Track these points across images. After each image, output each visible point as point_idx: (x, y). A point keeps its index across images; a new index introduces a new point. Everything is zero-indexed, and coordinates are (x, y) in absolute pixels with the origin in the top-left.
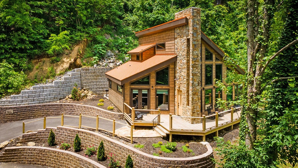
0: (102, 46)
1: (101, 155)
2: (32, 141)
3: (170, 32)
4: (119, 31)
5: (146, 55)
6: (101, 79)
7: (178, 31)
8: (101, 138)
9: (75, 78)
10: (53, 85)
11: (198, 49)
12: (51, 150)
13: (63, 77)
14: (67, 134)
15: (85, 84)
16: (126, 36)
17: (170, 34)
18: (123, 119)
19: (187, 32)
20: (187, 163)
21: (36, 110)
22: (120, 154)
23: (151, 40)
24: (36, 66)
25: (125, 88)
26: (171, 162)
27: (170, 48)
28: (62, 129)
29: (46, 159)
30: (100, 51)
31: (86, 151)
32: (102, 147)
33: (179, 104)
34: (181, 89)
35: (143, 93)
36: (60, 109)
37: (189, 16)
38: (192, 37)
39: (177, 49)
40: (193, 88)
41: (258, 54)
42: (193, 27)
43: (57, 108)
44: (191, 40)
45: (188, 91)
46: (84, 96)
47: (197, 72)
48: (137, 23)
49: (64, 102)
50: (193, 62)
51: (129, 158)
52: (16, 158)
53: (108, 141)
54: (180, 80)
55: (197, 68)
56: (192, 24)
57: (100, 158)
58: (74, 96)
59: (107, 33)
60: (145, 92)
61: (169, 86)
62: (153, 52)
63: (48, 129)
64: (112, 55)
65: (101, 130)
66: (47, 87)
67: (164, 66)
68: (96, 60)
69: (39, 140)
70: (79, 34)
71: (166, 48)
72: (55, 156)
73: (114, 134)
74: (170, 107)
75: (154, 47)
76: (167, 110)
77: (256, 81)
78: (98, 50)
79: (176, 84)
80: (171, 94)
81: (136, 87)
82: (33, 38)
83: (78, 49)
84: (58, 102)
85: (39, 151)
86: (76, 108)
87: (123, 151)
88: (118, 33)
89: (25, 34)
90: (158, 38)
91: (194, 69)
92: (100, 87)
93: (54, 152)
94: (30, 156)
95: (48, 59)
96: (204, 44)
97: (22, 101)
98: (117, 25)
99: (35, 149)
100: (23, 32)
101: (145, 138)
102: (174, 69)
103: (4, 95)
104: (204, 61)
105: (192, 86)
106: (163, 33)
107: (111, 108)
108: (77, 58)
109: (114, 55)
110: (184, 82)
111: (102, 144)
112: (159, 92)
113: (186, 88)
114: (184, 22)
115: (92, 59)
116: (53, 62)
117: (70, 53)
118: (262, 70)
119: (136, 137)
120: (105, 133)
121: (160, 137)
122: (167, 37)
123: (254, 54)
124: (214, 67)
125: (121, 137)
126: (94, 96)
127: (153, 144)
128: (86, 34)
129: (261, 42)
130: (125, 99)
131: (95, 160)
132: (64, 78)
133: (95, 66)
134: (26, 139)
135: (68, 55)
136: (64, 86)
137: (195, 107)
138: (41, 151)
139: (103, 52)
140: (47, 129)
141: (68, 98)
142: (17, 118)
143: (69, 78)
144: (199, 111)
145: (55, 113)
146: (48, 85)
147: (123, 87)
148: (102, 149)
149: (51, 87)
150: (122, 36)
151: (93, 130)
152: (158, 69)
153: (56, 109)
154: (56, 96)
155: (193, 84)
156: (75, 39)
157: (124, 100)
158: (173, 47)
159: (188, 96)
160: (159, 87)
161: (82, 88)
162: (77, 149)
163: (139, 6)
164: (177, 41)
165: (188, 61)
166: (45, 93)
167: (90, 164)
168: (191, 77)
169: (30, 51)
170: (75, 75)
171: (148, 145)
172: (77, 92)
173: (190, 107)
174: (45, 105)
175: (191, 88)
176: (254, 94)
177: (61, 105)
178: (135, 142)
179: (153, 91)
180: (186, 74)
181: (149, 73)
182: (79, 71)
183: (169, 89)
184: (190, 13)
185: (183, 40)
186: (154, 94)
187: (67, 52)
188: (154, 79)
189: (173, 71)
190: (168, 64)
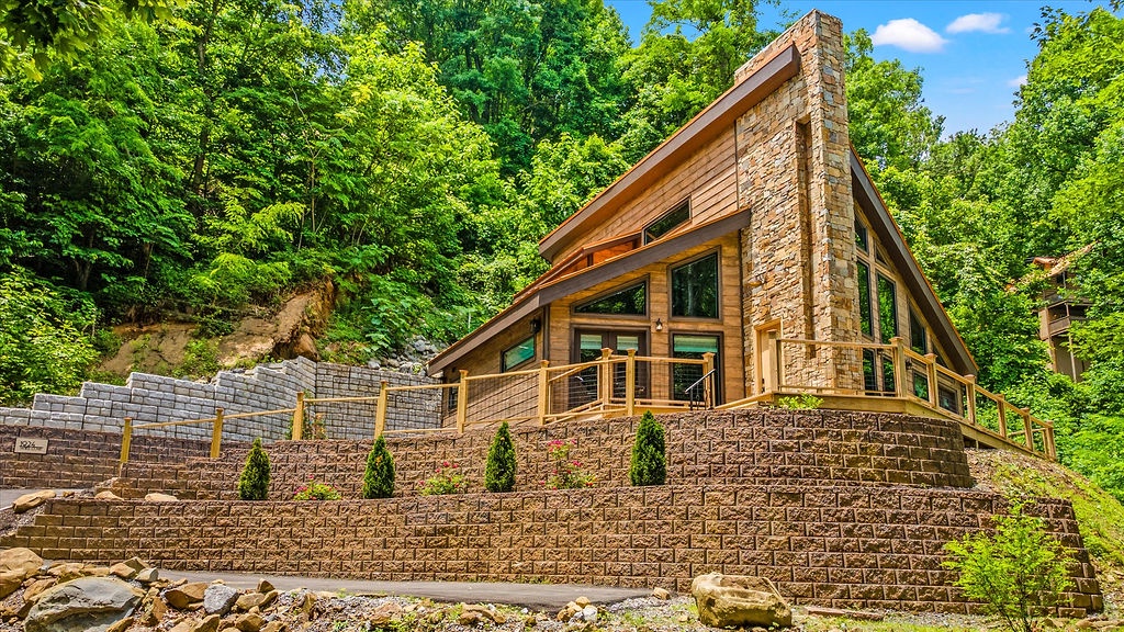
7: (753, 120)
10: (217, 387)
11: (840, 149)
17: (712, 154)
19: (797, 101)
24: (132, 345)
25: (552, 324)
27: (712, 202)
28: (299, 447)
34: (774, 318)
35: (619, 348)
37: (805, 43)
38: (818, 106)
39: (748, 185)
40: (834, 279)
42: (822, 71)
44: (817, 117)
45: (809, 304)
50: (827, 189)
52: (95, 545)
53: (527, 433)
54: (769, 285)
56: (816, 62)
60: (627, 344)
61: (722, 320)
63: (233, 452)
66: (190, 391)
67: (702, 250)
68: (380, 344)
71: (696, 212)
72: (280, 523)
75: (635, 241)
79: (752, 310)
80: (730, 353)
81: (593, 321)
82: (138, 230)
83: (305, 304)
87: (603, 436)
90: (654, 202)
93: (272, 507)
97: (83, 425)
99: (183, 508)
102: (737, 262)
108: (301, 332)
110: (790, 282)
112: (681, 345)
113: (802, 296)
114: (786, 61)
115: (357, 345)
116: (202, 333)
117: (274, 313)
122: (695, 176)
132: (261, 372)
133: (373, 364)
136: (257, 403)
142: (59, 475)
143: (279, 377)
146: (193, 383)
148: (506, 448)
149: (207, 394)
152: (679, 259)
155: (832, 265)
158: (730, 190)
159: (811, 320)
160: (681, 326)
162: (381, 490)
164: (748, 157)
165: (804, 200)
166: (182, 413)
168: (826, 240)
170: (299, 376)
173: (826, 352)
179: (662, 340)
180: (796, 250)
181: (644, 272)
182: (312, 370)
183: (722, 333)
184: (806, 31)
185: (774, 139)
186: (666, 349)
187: (258, 309)
188: (665, 295)
189: (735, 266)
190: (716, 243)
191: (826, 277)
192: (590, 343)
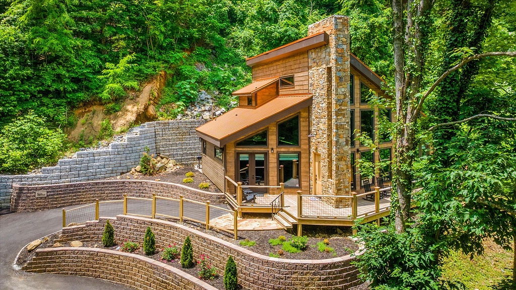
0: (190, 83)
1: (187, 258)
2: (77, 239)
3: (300, 58)
4: (221, 57)
5: (263, 97)
6: (189, 139)
7: (313, 55)
8: (187, 232)
9: (145, 138)
10: (110, 149)
11: (345, 84)
12: (108, 253)
13: (126, 137)
14: (132, 228)
15: (162, 149)
16: (233, 65)
17: (301, 60)
18: (223, 203)
19: (327, 57)
20: (323, 267)
21: (83, 192)
22: (217, 256)
23: (272, 72)
24: (82, 120)
25: (227, 151)
26: (296, 266)
27: (300, 83)
28: (124, 219)
29: (100, 268)
30: (187, 91)
31: (163, 254)
32: (188, 246)
33: (317, 177)
34: (319, 152)
35: (256, 159)
36: (122, 189)
37: (331, 31)
38: (334, 65)
39: (312, 85)
40: (338, 149)
41: (408, 90)
42: (337, 47)
43: (116, 187)
44: (334, 70)
45: (330, 155)
46: (161, 168)
47: (344, 122)
48: (252, 43)
49: (127, 178)
50: (336, 107)
51: (231, 260)
52: (54, 267)
53: (199, 237)
54: (318, 136)
55: (344, 115)
56: (334, 43)
57: (185, 263)
58: (145, 168)
59: (199, 61)
60: (259, 157)
61: (300, 147)
62: (275, 91)
63: (102, 219)
64: (208, 99)
65: (187, 221)
66: (100, 154)
67: (292, 115)
68: (181, 107)
69: (89, 237)
70: (153, 63)
71: (296, 84)
72: (115, 262)
73: (208, 226)
74: (302, 182)
75: (277, 83)
76: (297, 188)
77: (407, 130)
78: (184, 90)
79: (312, 143)
80: (303, 160)
81: (244, 149)
82: (77, 73)
83: (150, 89)
84: (118, 177)
85: (89, 254)
86: (148, 188)
87: (222, 251)
88: (219, 61)
89: (63, 66)
90: (283, 67)
91: (338, 117)
92: (188, 152)
93: (112, 255)
94: (75, 263)
95: (101, 108)
96: (358, 75)
97: (60, 177)
98: (217, 47)
99: (82, 252)
100: (60, 64)
101: (257, 231)
102: (308, 119)
103: (32, 167)
104: (358, 104)
105: (336, 147)
106: (290, 60)
107: (205, 186)
108: (149, 105)
109: (212, 99)
110: (324, 140)
111: (188, 241)
112: (283, 157)
113: (327, 150)
114: (322, 39)
115: (173, 105)
116: (108, 112)
117: (138, 97)
118: (415, 113)
119: (244, 230)
120: (194, 225)
121: (282, 229)
122: (296, 66)
123: (404, 90)
124: (376, 113)
125: (219, 231)
126: (178, 167)
127: (271, 240)
128: (163, 64)
129: (412, 71)
130: (228, 170)
131: (177, 267)
132: (128, 138)
133: (179, 117)
134: (68, 236)
135: (134, 100)
136: (128, 152)
137: (342, 181)
138: (92, 254)
139: (193, 94)
140: (100, 220)
141: (134, 171)
142: (52, 204)
143: (137, 138)
144: (348, 187)
145: (114, 196)
146: (101, 150)
147: (223, 149)
148: (188, 249)
149: (106, 153)
150: (226, 66)
151: (175, 221)
152: (281, 119)
153: (115, 190)
154: (116, 169)
155: (337, 142)
156: (145, 72)
157: (226, 171)
158: (306, 83)
159: (330, 162)
160: (283, 150)
161: (158, 155)
162: (149, 250)
164: (312, 71)
165: (330, 104)
166: (97, 164)
167: (169, 272)
168: (335, 130)
169: (71, 95)
170: (146, 132)
171: (263, 242)
172: (149, 161)
173: (333, 181)
174: (97, 184)
175: (334, 149)
176: (404, 149)
177: (124, 182)
178: (241, 238)
179: (274, 156)
180: (326, 127)
181: (266, 126)
182: (153, 126)
183: (300, 152)
184: (331, 24)
185: (321, 70)
186: (275, 160)
187: (131, 94)
188: (275, 136)
189: (306, 121)
190: (298, 111)
192: (244, 157)
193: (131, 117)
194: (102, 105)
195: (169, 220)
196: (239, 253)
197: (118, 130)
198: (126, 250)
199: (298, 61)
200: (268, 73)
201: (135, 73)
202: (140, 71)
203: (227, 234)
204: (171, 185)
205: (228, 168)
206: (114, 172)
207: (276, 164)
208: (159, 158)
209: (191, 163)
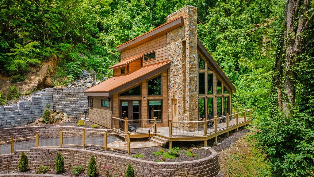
0: (77, 64)
1: (93, 171)
4: (94, 50)
5: (133, 67)
6: (77, 100)
7: (171, 35)
8: (90, 154)
9: (46, 99)
10: (18, 106)
11: (194, 51)
13: (31, 97)
14: (44, 156)
15: (58, 107)
16: (103, 56)
17: (160, 40)
18: (111, 135)
19: (183, 34)
22: (116, 167)
23: (137, 52)
25: (113, 100)
26: (177, 166)
27: (161, 55)
28: (37, 150)
30: (75, 69)
31: (72, 171)
32: (93, 162)
33: (174, 115)
34: (175, 98)
35: (133, 105)
36: (30, 133)
37: (185, 16)
38: (188, 39)
39: (170, 55)
40: (190, 93)
42: (190, 27)
43: (25, 132)
44: (188, 42)
45: (184, 98)
46: (58, 119)
47: (194, 76)
49: (33, 125)
50: (190, 66)
53: (100, 156)
54: (175, 88)
55: (194, 71)
56: (188, 24)
57: (91, 174)
58: (47, 119)
59: (81, 52)
60: (135, 103)
61: (162, 96)
62: (140, 64)
63: (17, 152)
64: (88, 75)
65: (88, 147)
66: (10, 109)
67: (157, 74)
68: (71, 79)
69: (6, 167)
70: (48, 49)
71: (156, 57)
73: (106, 148)
74: (164, 119)
75: (141, 59)
76: (160, 123)
77: (298, 39)
78: (73, 68)
79: (170, 93)
80: (164, 105)
83: (47, 67)
84: (26, 126)
86: (51, 131)
87: (120, 162)
88: (93, 53)
90: (146, 48)
91: (191, 73)
92: (77, 109)
95: (8, 78)
98: (92, 44)
101: (142, 148)
102: (167, 78)
106: (152, 42)
107: (95, 126)
108: (47, 77)
109: (91, 75)
110: (180, 89)
112: (151, 103)
113: (182, 95)
114: (179, 22)
115: (65, 78)
116: (14, 81)
117: (38, 71)
118: (306, 25)
119: (133, 149)
120: (94, 149)
121: (158, 146)
122: (156, 45)
123: (296, 8)
124: (206, 76)
125: (114, 150)
126: (70, 119)
127: (154, 153)
128: (56, 50)
130: (114, 112)
132: (33, 98)
133: (70, 86)
135: (35, 73)
136: (33, 108)
137: (193, 114)
139: (78, 71)
140: (15, 153)
141: (38, 121)
143: (40, 98)
144: (196, 118)
146: (11, 107)
148: (93, 164)
149: (15, 108)
150: (98, 56)
151: (79, 147)
152: (150, 77)
153: (24, 134)
154: (23, 120)
155: (190, 89)
156: (43, 54)
157: (112, 114)
158: (165, 54)
159: (184, 103)
160: (151, 98)
161: (55, 111)
162: (60, 170)
163: (117, 22)
164: (170, 46)
165: (184, 66)
166: (8, 116)
168: (188, 81)
170: (46, 95)
171: (148, 154)
172: (49, 114)
173: (188, 114)
175: (187, 94)
176: (295, 54)
177: (31, 128)
178: (132, 153)
179: (145, 103)
180: (181, 80)
181: (140, 82)
182: (51, 91)
183: (162, 99)
184: (186, 11)
185: (177, 44)
186: (146, 105)
187: (33, 69)
188: (146, 89)
189: (166, 79)
190: (161, 73)
191: (188, 92)
192: (125, 104)
193: (34, 84)
194: (9, 76)
195: (74, 147)
196: (134, 162)
197: (24, 93)
198: (40, 172)
199: (159, 41)
200: (134, 54)
201: (35, 55)
202: (39, 53)
203: (121, 152)
204: (70, 128)
205: (114, 111)
206: (22, 122)
207: (147, 107)
208: (56, 113)
209: (79, 117)
